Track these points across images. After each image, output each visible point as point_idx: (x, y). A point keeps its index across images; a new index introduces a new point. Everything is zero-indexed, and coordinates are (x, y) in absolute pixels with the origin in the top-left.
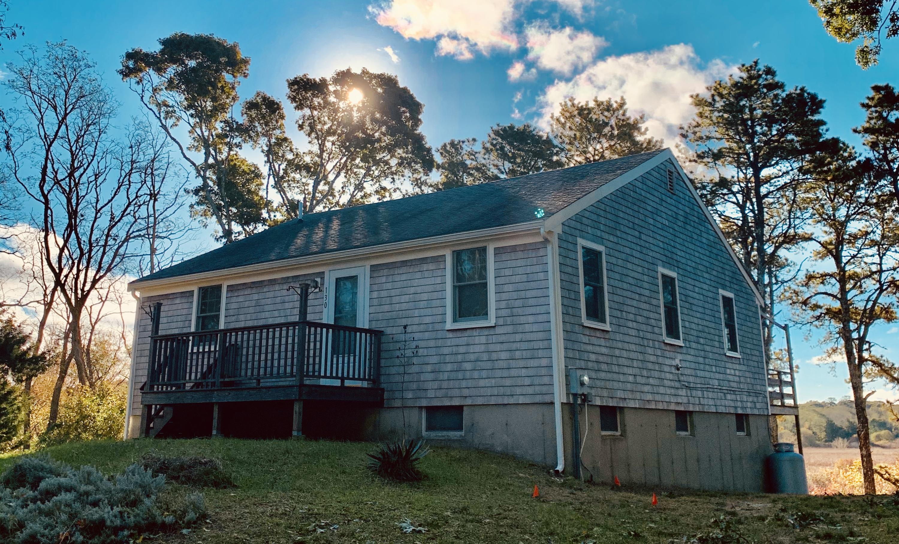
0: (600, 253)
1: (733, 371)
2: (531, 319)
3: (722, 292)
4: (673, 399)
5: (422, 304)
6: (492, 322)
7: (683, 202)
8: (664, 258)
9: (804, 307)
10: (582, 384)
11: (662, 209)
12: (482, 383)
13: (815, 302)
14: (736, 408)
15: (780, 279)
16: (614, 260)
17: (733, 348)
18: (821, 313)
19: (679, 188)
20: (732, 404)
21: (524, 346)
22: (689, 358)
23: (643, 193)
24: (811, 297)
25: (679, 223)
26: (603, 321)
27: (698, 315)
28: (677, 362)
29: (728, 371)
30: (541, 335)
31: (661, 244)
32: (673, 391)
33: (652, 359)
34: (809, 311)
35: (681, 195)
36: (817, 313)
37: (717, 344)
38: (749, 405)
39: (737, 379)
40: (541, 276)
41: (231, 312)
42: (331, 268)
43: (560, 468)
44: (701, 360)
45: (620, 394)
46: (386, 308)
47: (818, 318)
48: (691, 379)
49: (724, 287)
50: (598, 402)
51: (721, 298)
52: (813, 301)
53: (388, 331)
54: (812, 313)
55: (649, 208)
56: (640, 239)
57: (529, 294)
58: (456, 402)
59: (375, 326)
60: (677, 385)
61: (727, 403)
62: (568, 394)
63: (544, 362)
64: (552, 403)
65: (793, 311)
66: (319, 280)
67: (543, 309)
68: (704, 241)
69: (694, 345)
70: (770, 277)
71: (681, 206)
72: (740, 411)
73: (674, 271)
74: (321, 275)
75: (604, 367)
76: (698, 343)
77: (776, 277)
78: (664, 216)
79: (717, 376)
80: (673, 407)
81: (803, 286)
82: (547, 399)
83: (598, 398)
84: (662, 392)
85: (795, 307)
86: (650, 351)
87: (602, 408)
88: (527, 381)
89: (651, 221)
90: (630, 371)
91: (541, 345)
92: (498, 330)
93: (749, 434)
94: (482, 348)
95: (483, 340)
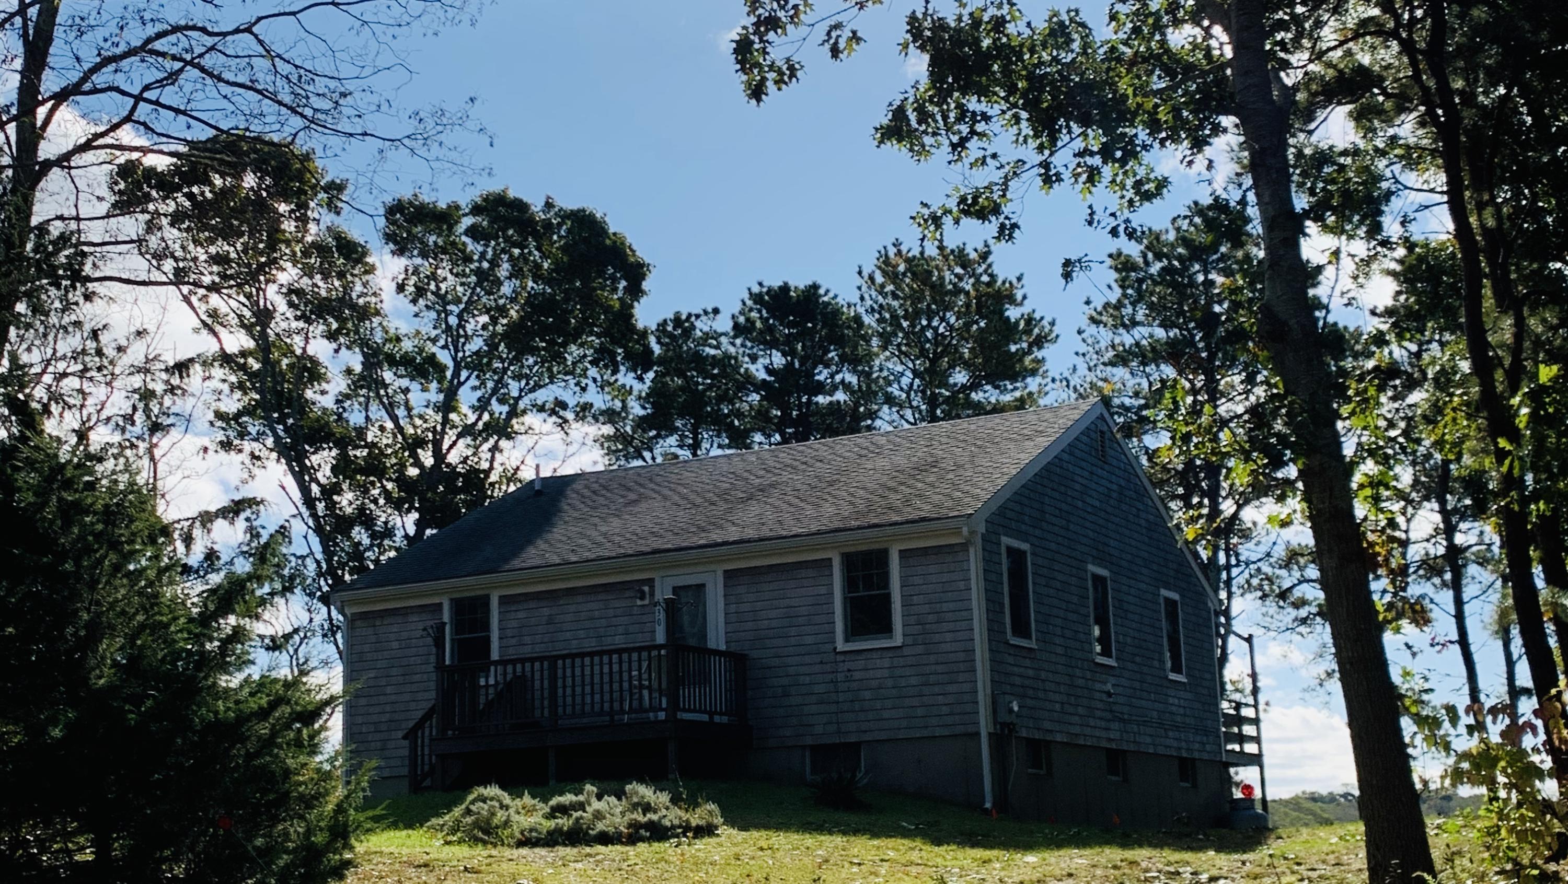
0: (1024, 553)
1: (1176, 701)
2: (949, 636)
3: (1164, 592)
4: (1104, 734)
5: (801, 620)
6: (898, 640)
7: (1117, 471)
8: (1094, 552)
9: (1281, 603)
10: (1011, 711)
11: (1094, 486)
12: (886, 714)
13: (1300, 595)
14: (1180, 749)
15: (1242, 558)
16: (1040, 561)
17: (1177, 669)
18: (1310, 613)
19: (1112, 453)
20: (1175, 744)
21: (940, 668)
22: (1123, 682)
23: (1071, 467)
24: (1294, 586)
25: (1112, 502)
26: (1030, 638)
27: (1134, 625)
28: (1109, 687)
29: (1171, 700)
30: (961, 656)
31: (1091, 534)
32: (1103, 724)
33: (1080, 682)
34: (1290, 610)
35: (1115, 462)
36: (1303, 613)
37: (1156, 663)
38: (1197, 746)
39: (1182, 711)
40: (962, 585)
41: (509, 633)
42: (662, 573)
43: (988, 805)
44: (1137, 685)
45: (1047, 725)
46: (750, 625)
47: (1304, 621)
48: (1126, 709)
49: (1168, 587)
50: (1024, 733)
51: (1162, 601)
52: (1297, 593)
53: (754, 654)
54: (1293, 613)
55: (1077, 487)
56: (1068, 529)
57: (945, 607)
58: (853, 739)
59: (734, 648)
60: (1108, 715)
61: (1168, 742)
62: (995, 724)
63: (966, 687)
64: (978, 734)
65: (1264, 610)
66: (646, 589)
67: (964, 624)
68: (1143, 522)
69: (1130, 666)
70: (1228, 556)
71: (1114, 479)
72: (1185, 755)
73: (1106, 568)
74: (650, 582)
75: (1030, 692)
76: (1133, 662)
77: (1237, 555)
78: (1094, 494)
79: (1157, 705)
80: (1104, 744)
81: (1280, 567)
82: (971, 729)
83: (1024, 730)
84: (1092, 724)
85: (1267, 603)
86: (1078, 672)
87: (1027, 739)
88: (945, 710)
89: (1080, 504)
90: (1057, 697)
91: (962, 667)
92: (906, 651)
93: (1195, 786)
94: (886, 673)
95: (886, 663)
